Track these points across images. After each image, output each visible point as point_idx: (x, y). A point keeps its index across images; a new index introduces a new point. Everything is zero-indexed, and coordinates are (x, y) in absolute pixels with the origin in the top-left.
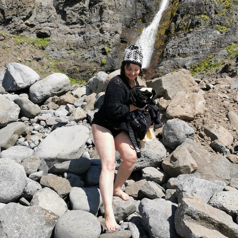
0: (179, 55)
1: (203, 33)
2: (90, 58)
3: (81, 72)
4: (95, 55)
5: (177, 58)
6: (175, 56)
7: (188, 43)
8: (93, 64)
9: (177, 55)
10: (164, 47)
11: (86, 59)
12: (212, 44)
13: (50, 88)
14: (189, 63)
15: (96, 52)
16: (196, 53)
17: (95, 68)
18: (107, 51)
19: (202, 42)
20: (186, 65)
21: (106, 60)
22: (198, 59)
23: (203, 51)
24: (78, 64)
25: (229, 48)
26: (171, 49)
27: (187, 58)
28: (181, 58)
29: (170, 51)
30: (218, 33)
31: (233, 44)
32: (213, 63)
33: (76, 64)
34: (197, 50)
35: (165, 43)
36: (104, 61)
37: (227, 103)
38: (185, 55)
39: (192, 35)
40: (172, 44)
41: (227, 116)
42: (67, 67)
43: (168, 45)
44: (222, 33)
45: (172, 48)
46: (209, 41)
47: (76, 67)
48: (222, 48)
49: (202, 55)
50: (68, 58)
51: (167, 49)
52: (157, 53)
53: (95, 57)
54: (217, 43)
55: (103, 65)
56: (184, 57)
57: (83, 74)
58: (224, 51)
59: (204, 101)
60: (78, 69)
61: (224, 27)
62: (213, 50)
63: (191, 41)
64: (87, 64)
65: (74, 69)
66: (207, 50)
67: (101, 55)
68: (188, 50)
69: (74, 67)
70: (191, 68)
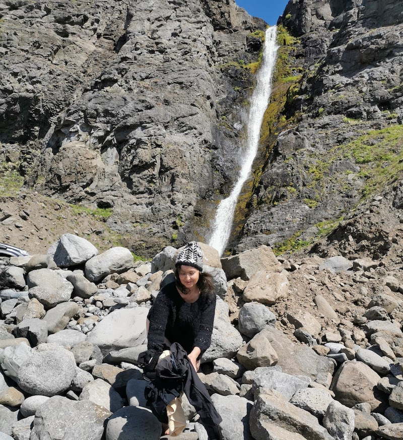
0: (261, 231)
1: (289, 207)
2: (158, 232)
3: (148, 248)
4: (164, 229)
5: (260, 235)
6: (257, 232)
7: (272, 218)
8: (162, 240)
9: (259, 232)
10: (244, 222)
11: (154, 234)
12: (299, 220)
13: (110, 263)
14: (273, 241)
15: (166, 226)
16: (281, 230)
17: (165, 244)
18: (179, 225)
19: (289, 217)
20: (269, 243)
21: (177, 236)
22: (284, 236)
23: (289, 227)
24: (144, 240)
25: (319, 226)
26: (252, 225)
27: (271, 236)
28: (264, 235)
29: (251, 227)
30: (307, 207)
31: (324, 221)
32: (300, 242)
33: (142, 239)
34: (283, 227)
35: (246, 217)
36: (175, 236)
37: (314, 285)
38: (268, 232)
39: (277, 209)
40: (254, 219)
41: (314, 301)
42: (131, 243)
43: (249, 219)
44: (311, 208)
45: (254, 224)
46: (296, 217)
47: (143, 242)
48: (311, 225)
49: (288, 233)
50: (133, 232)
51: (247, 225)
52: (236, 229)
53: (165, 231)
54: (305, 218)
55: (173, 241)
56: (267, 234)
57: (150, 250)
58: (314, 229)
59: (288, 282)
60: (144, 245)
61: (313, 202)
62: (301, 227)
63: (275, 216)
64: (155, 239)
65: (140, 245)
66: (294, 227)
67: (171, 229)
68: (272, 226)
69: (139, 242)
70: (276, 247)
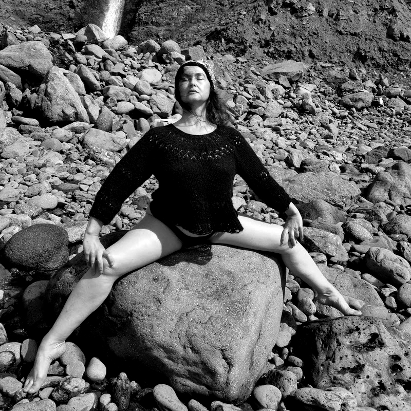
0: (152, 22)
1: (175, 5)
2: (55, 9)
3: (45, 23)
4: (61, 7)
5: (151, 26)
6: (148, 23)
7: (161, 12)
8: (59, 17)
9: (150, 23)
10: (136, 11)
11: (51, 10)
12: (183, 18)
14: (162, 33)
15: (62, 3)
16: (168, 24)
17: (62, 21)
18: (76, 5)
19: (175, 14)
20: (159, 34)
21: (74, 15)
22: (170, 30)
23: (175, 23)
24: (41, 14)
25: (199, 25)
26: (143, 15)
27: (160, 28)
28: (154, 27)
29: (142, 17)
30: (189, 8)
31: (202, 22)
32: (185, 37)
33: (39, 12)
34: (169, 22)
35: (136, 7)
36: (72, 15)
38: (158, 24)
39: (165, 5)
40: (144, 10)
42: (28, 15)
43: (139, 10)
44: (192, 8)
45: (145, 15)
46: (181, 15)
47: (39, 16)
48: (192, 24)
49: (174, 28)
50: (28, 5)
51: (139, 14)
52: (128, 17)
53: (62, 9)
54: (188, 18)
55: (70, 19)
56: (157, 26)
57: (46, 25)
58: (194, 28)
60: (41, 19)
61: (194, 4)
62: (184, 24)
63: (163, 11)
64: (51, 15)
65: (37, 19)
66: (179, 23)
67: (68, 8)
68: (161, 20)
69: (36, 16)
70: (164, 38)
